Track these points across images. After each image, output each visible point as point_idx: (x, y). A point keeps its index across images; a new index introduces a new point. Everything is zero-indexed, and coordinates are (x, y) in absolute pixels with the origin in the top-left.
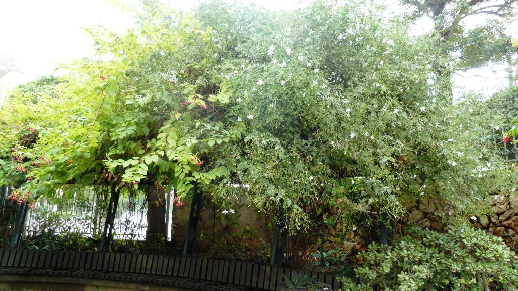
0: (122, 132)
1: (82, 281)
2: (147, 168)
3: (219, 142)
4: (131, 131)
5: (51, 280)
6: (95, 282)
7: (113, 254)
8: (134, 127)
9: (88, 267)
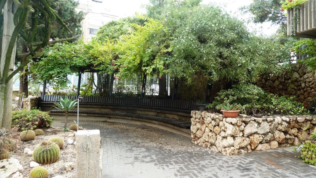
0: (145, 60)
1: (136, 109)
2: (152, 69)
3: (169, 62)
4: (148, 59)
5: (125, 108)
6: (140, 109)
7: (146, 99)
8: (148, 58)
9: (137, 104)
